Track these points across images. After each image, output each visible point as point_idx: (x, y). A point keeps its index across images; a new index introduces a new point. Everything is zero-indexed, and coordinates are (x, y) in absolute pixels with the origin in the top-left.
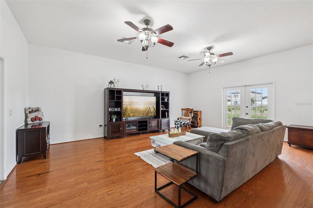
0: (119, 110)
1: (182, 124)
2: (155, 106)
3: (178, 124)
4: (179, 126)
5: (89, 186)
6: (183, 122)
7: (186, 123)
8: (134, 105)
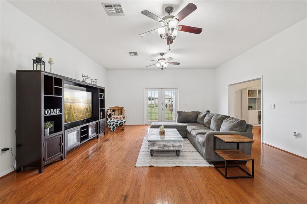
0: (58, 113)
1: (118, 124)
2: (91, 105)
3: (113, 124)
4: (114, 126)
6: (119, 122)
7: (122, 121)
8: (76, 103)
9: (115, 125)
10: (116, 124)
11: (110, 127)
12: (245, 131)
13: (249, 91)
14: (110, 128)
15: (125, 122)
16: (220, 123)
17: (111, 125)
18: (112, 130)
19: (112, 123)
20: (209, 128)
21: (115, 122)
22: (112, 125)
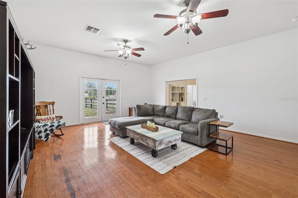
3: (46, 130)
5: (271, 192)
7: (60, 124)
9: (49, 131)
10: (51, 128)
11: (40, 135)
12: (215, 118)
13: (172, 87)
14: (40, 137)
15: (64, 124)
16: (190, 113)
17: (40, 132)
18: (45, 140)
19: (43, 129)
20: (176, 119)
21: (48, 126)
22: (43, 131)
